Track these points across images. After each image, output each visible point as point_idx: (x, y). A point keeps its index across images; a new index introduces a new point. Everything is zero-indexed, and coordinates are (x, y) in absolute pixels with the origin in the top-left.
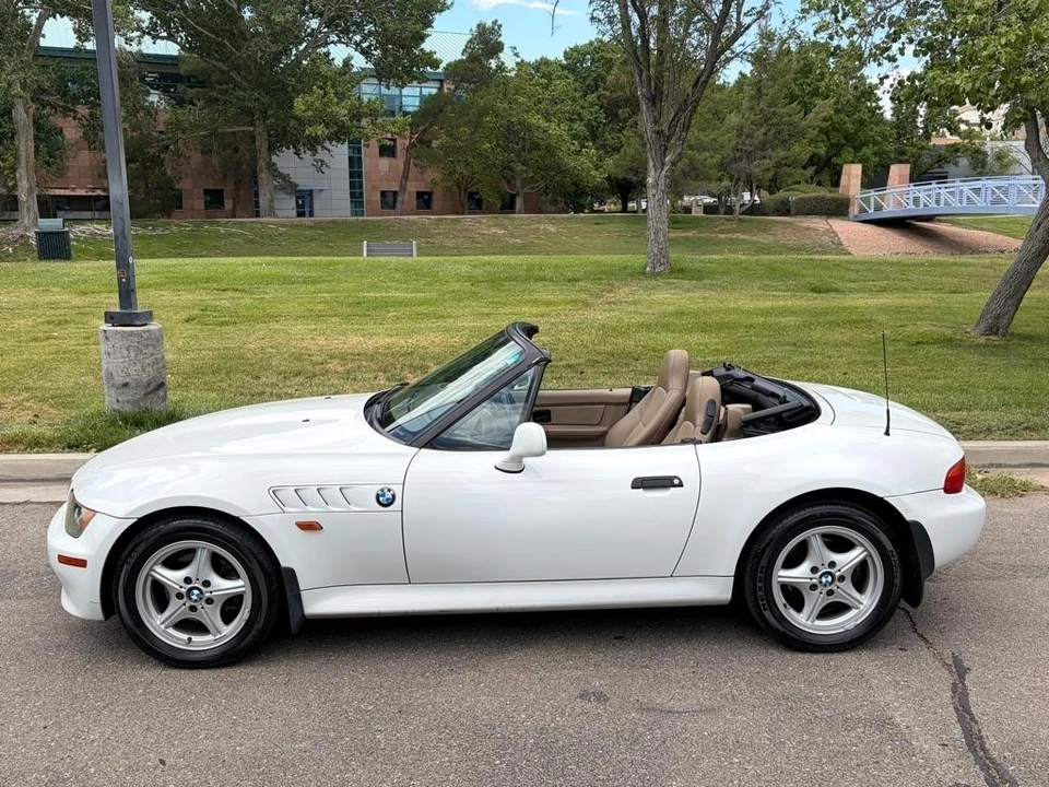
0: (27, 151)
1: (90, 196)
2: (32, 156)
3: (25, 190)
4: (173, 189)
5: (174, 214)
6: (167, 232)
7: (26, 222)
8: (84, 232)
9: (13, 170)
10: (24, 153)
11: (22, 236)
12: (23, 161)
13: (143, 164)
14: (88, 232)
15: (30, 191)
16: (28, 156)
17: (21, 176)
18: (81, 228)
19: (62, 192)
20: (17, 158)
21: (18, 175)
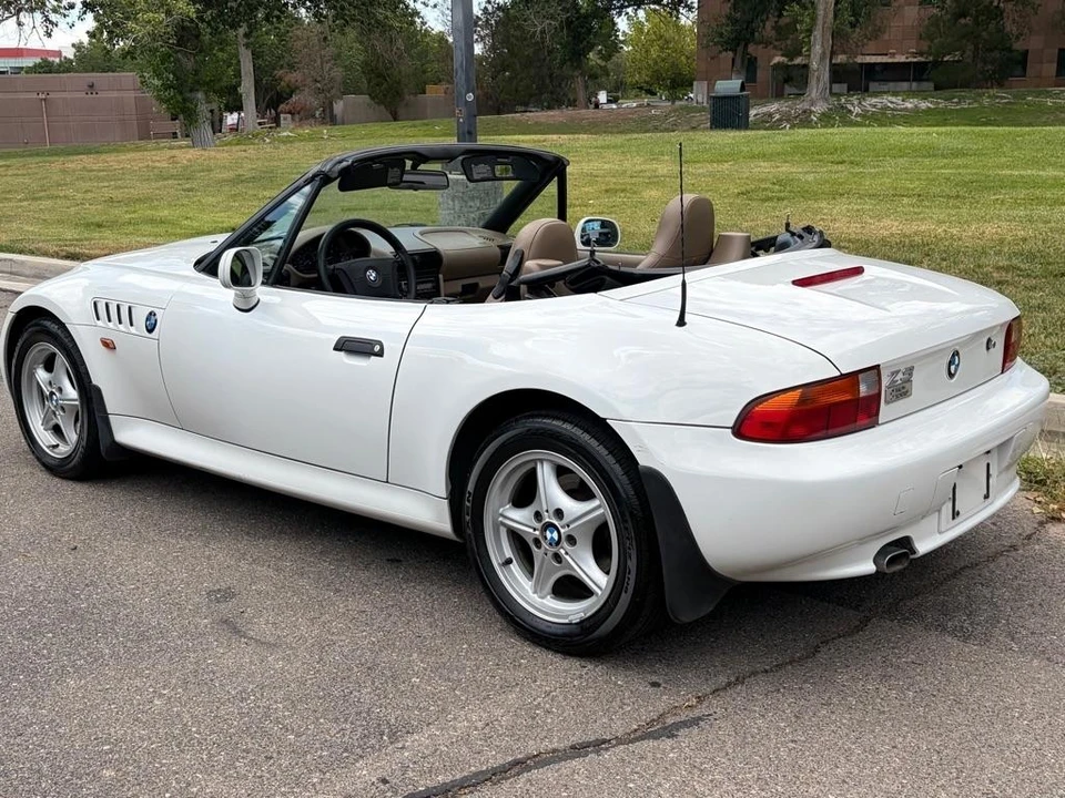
0: (825, 10)
1: (910, 63)
2: (831, 15)
3: (818, 57)
4: (1010, 50)
5: (1006, 83)
6: (976, 105)
7: (813, 95)
8: (875, 106)
9: (810, 31)
10: (822, 12)
11: (805, 112)
12: (820, 22)
13: (976, 20)
14: (879, 106)
15: (822, 58)
16: (825, 16)
17: (815, 39)
18: (874, 100)
19: (879, 59)
20: (814, 19)
21: (812, 38)
